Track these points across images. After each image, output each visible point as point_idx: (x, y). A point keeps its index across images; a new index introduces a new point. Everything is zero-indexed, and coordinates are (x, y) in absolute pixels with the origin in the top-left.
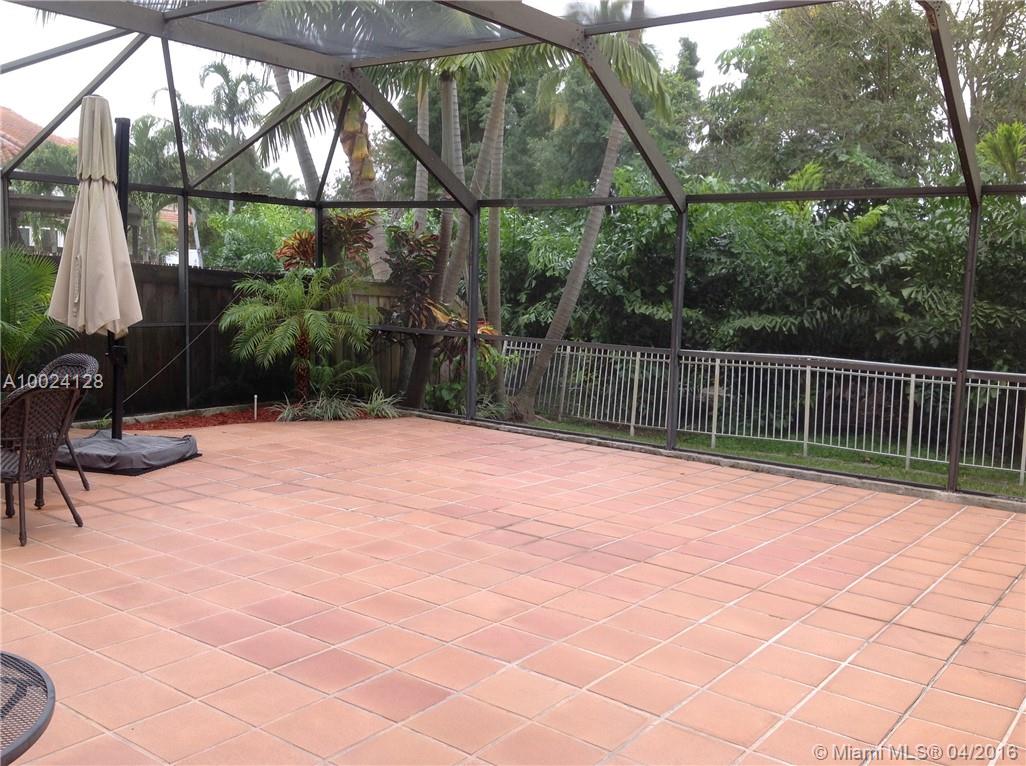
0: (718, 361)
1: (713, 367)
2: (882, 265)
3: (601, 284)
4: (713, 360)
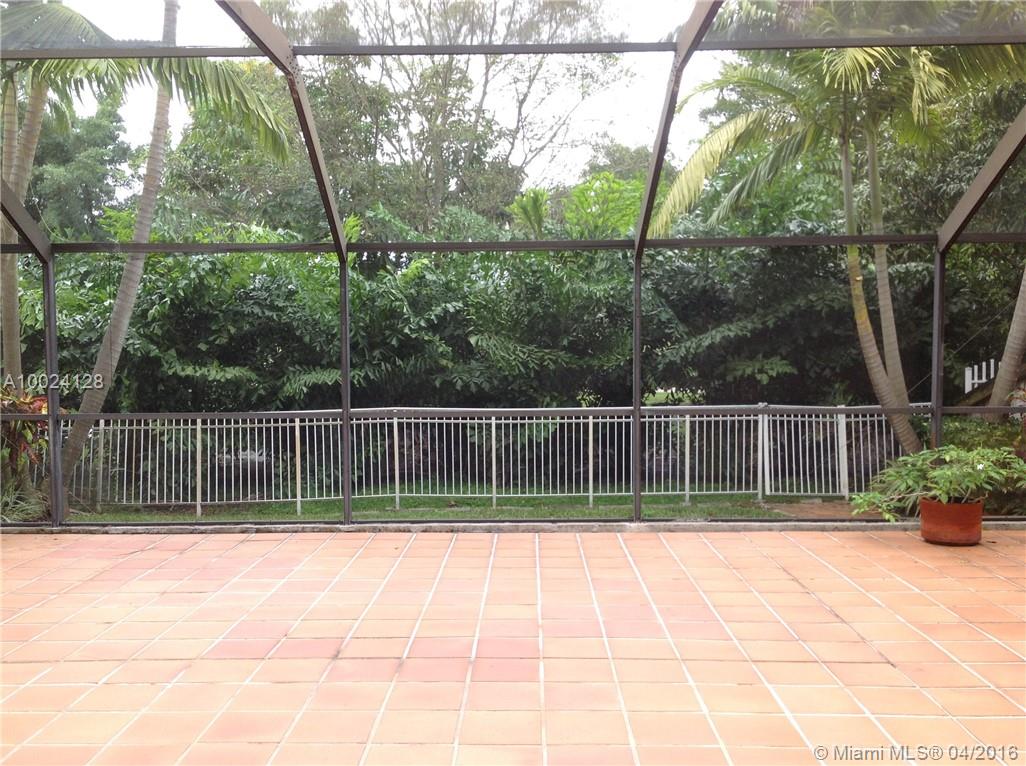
0: (297, 420)
1: (293, 429)
2: (436, 315)
3: (134, 344)
4: (292, 421)
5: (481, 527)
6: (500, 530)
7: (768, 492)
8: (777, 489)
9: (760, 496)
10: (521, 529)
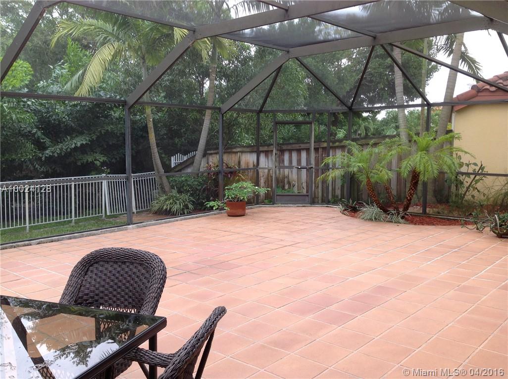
5: (66, 237)
6: (75, 238)
7: (108, 214)
8: (111, 213)
9: (104, 216)
10: (84, 236)
